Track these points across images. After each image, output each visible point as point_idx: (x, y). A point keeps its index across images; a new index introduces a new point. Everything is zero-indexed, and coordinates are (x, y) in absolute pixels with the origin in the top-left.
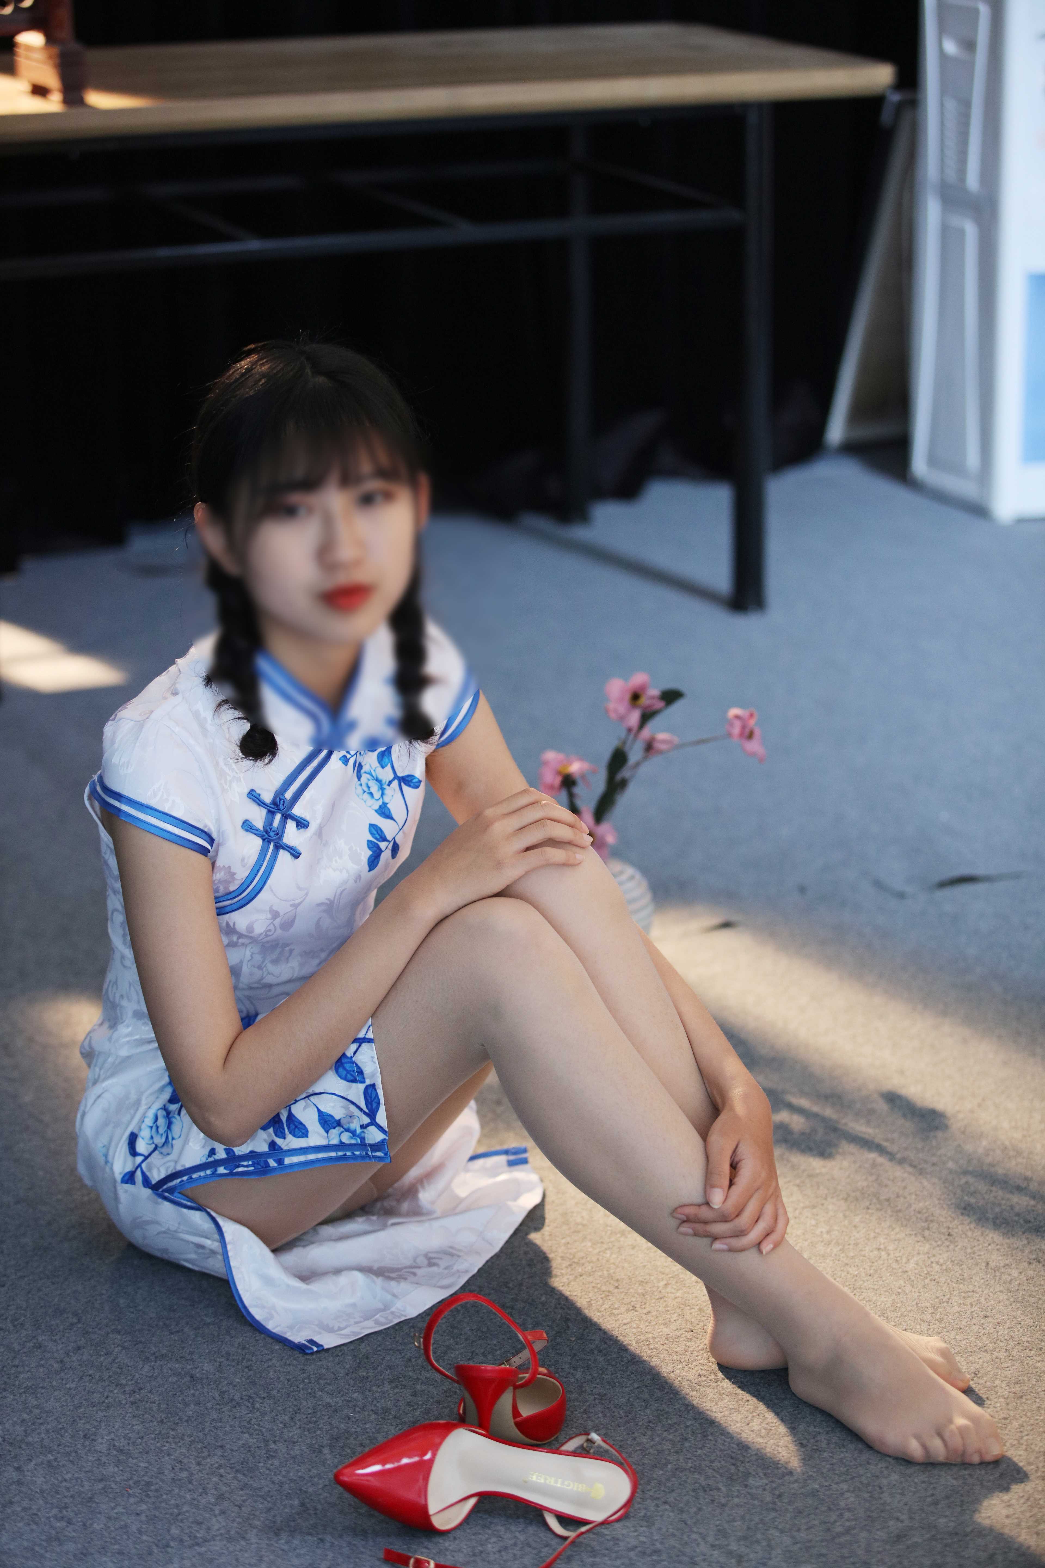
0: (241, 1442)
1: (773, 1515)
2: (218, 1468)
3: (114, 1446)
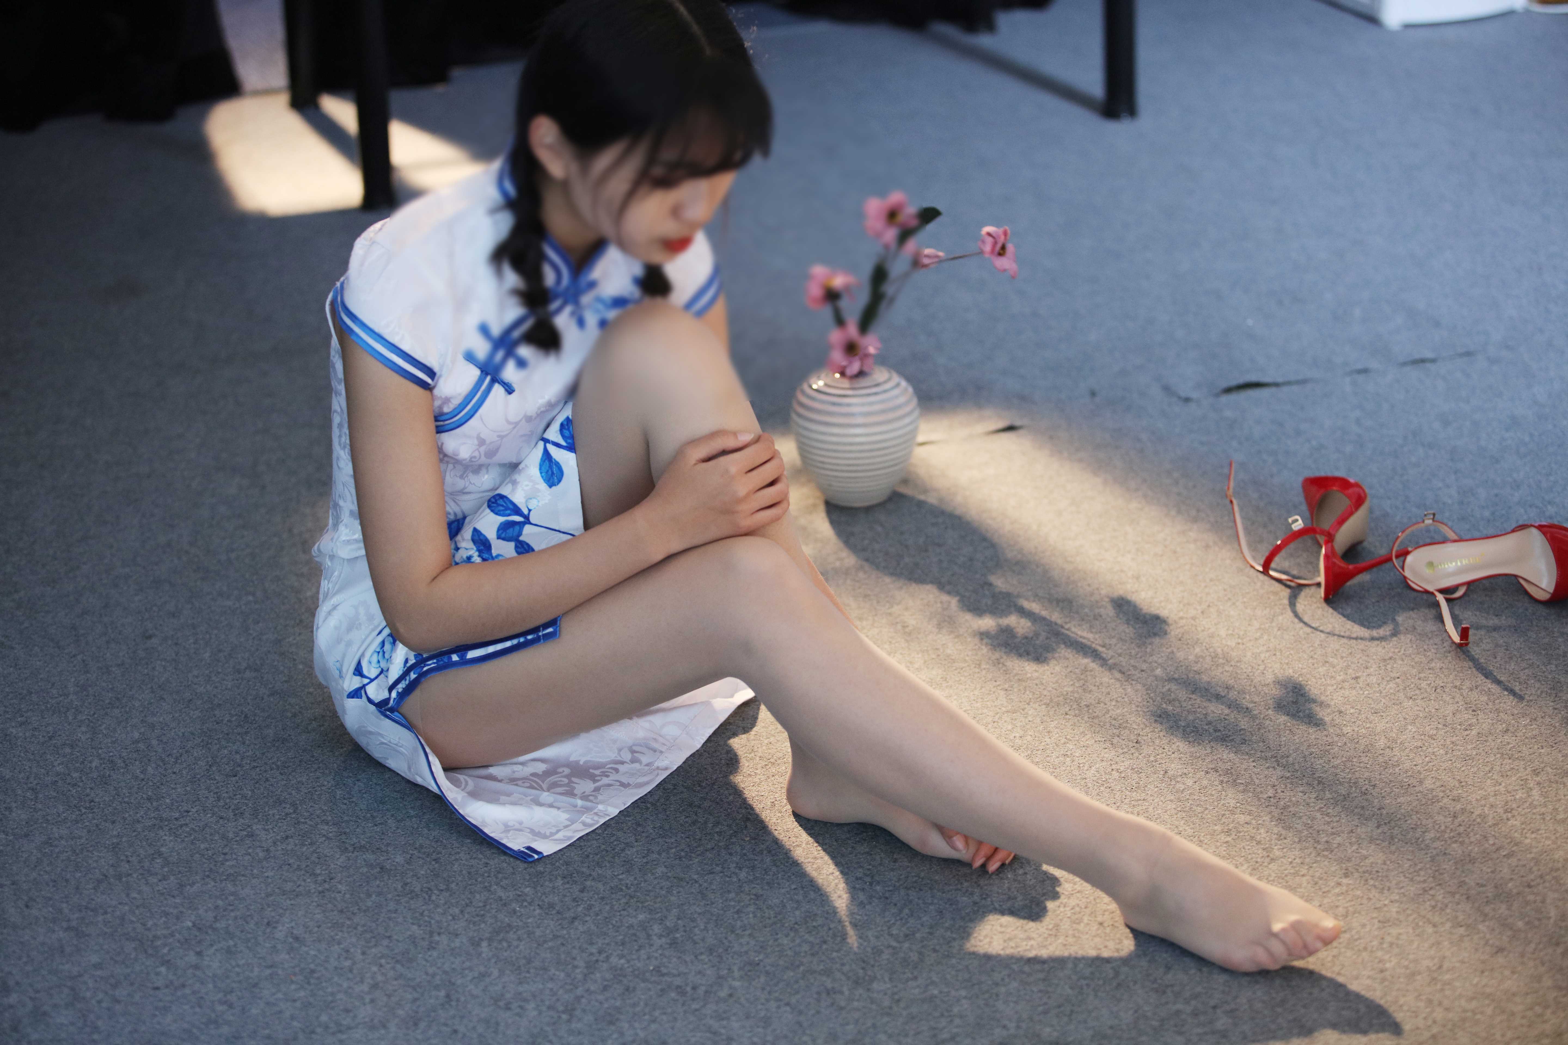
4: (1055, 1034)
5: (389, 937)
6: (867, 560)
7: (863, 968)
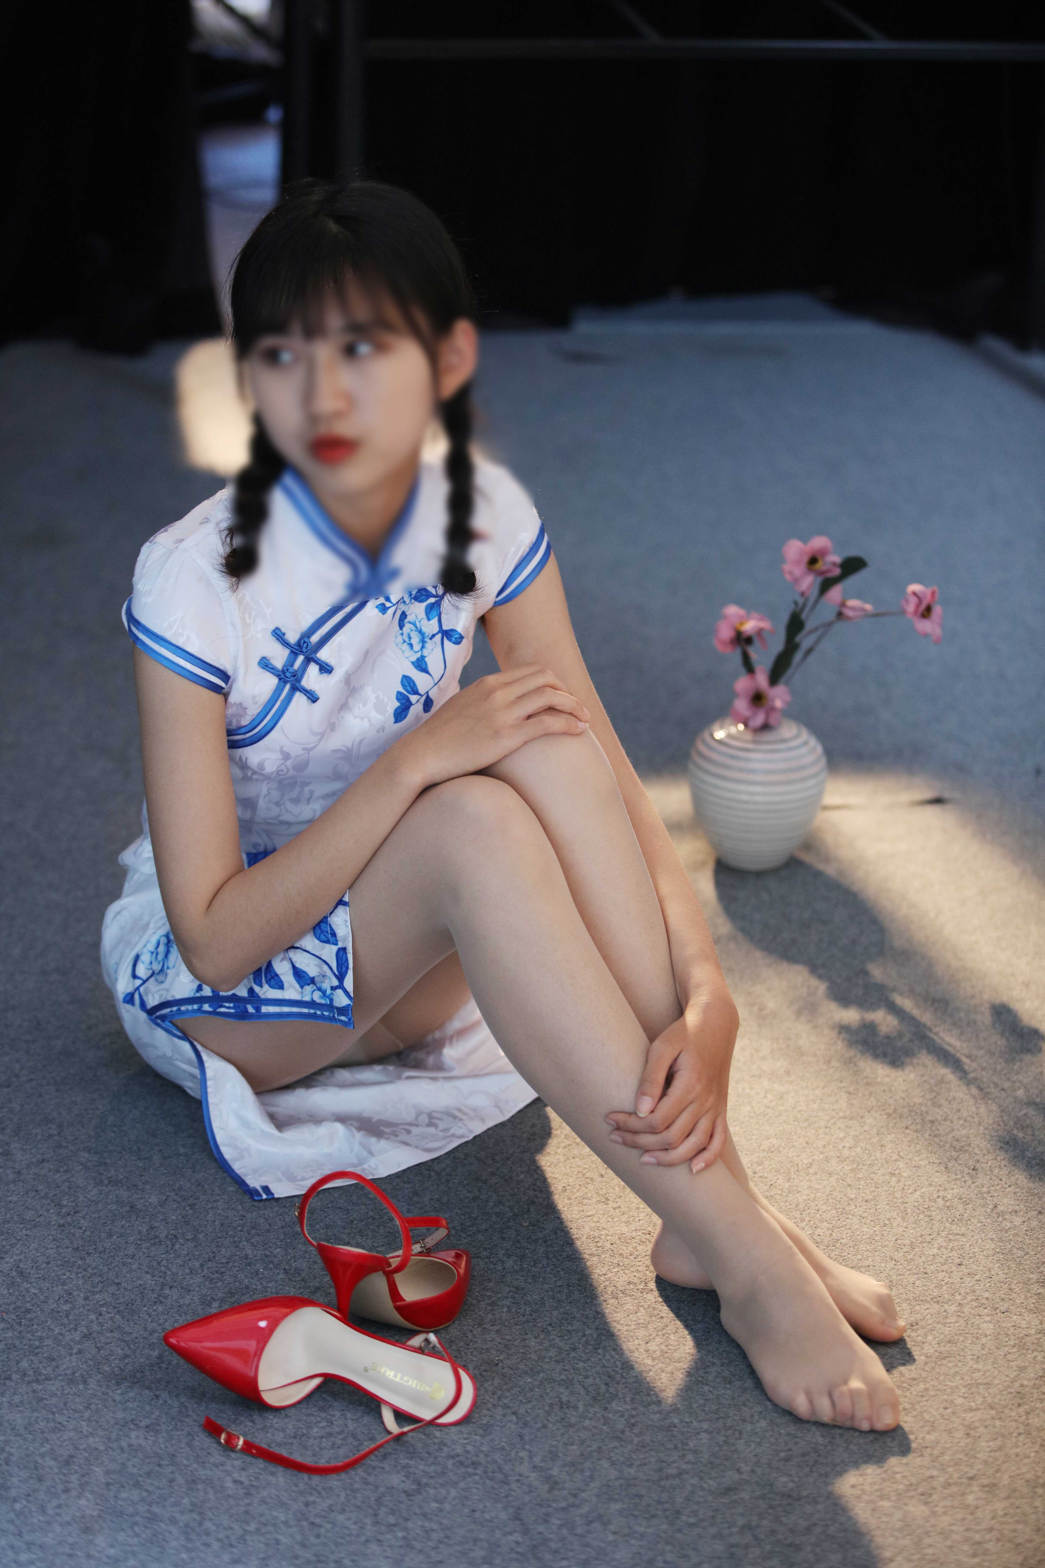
0: (139, 1282)
1: (615, 1444)
2: (101, 1306)
3: (18, 1267)
4: (791, 1485)
5: (118, 1284)
6: (743, 930)
7: (606, 1384)
